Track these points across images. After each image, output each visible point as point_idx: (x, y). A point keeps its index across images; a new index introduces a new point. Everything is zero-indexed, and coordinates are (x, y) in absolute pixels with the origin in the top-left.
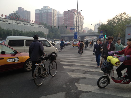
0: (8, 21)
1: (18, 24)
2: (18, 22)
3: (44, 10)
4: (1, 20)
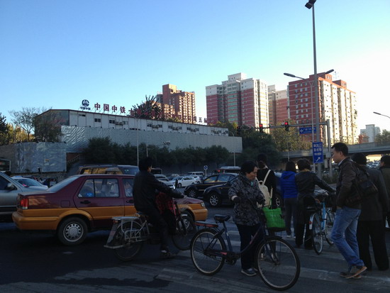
0: (130, 123)
1: (156, 130)
2: (155, 123)
3: (229, 85)
4: (110, 122)
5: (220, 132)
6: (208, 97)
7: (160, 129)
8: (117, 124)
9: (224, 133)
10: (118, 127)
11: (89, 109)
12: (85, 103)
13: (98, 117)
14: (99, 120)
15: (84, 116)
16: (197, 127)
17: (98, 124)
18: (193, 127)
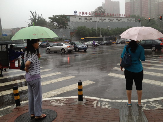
0: (92, 19)
1: (103, 21)
2: (103, 18)
4: (85, 19)
5: (131, 20)
7: (105, 21)
9: (133, 21)
10: (88, 21)
11: (77, 14)
12: (75, 12)
13: (80, 17)
14: (81, 19)
15: (75, 17)
16: (121, 19)
17: (80, 20)
18: (119, 19)
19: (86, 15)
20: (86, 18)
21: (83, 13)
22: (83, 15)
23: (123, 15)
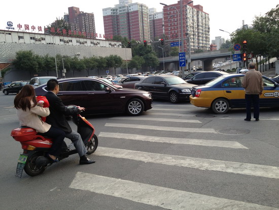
0: (46, 39)
1: (67, 44)
2: (66, 39)
3: (120, 8)
4: (31, 38)
5: (116, 45)
6: (104, 17)
7: (70, 43)
8: (36, 40)
9: (118, 46)
10: (38, 43)
11: (14, 29)
12: (10, 24)
13: (21, 35)
14: (22, 37)
15: (10, 34)
16: (98, 41)
17: (21, 41)
18: (95, 42)
19: (33, 32)
20: (32, 36)
21: (27, 27)
22: (27, 31)
23: (102, 36)
